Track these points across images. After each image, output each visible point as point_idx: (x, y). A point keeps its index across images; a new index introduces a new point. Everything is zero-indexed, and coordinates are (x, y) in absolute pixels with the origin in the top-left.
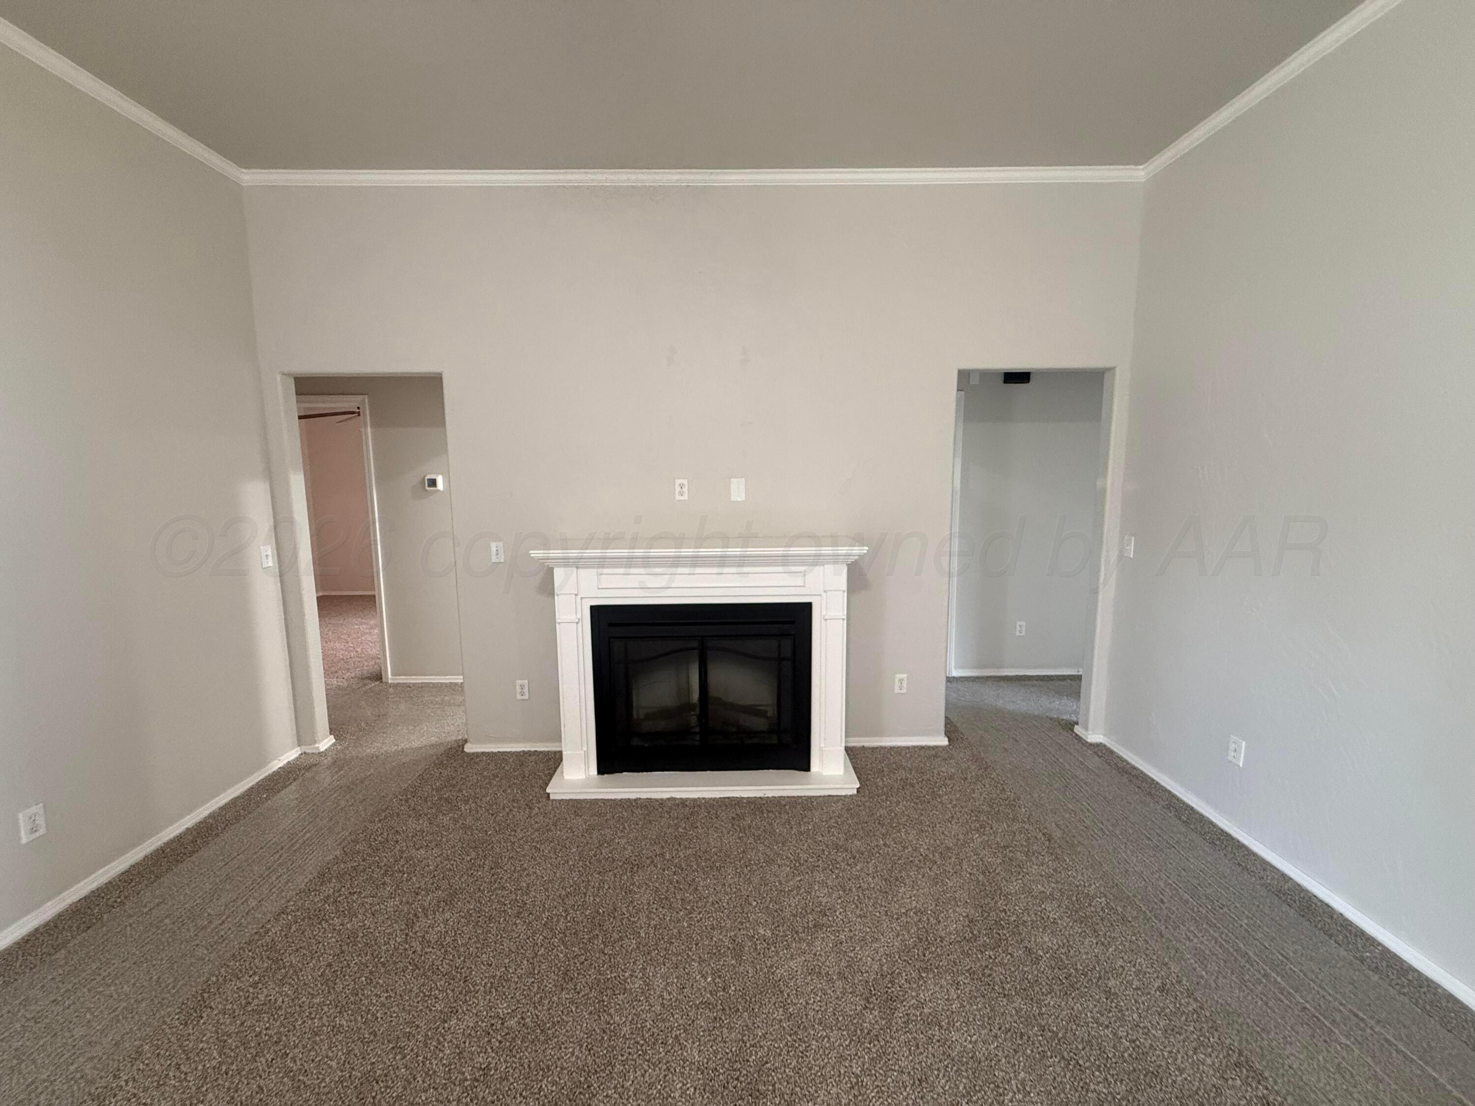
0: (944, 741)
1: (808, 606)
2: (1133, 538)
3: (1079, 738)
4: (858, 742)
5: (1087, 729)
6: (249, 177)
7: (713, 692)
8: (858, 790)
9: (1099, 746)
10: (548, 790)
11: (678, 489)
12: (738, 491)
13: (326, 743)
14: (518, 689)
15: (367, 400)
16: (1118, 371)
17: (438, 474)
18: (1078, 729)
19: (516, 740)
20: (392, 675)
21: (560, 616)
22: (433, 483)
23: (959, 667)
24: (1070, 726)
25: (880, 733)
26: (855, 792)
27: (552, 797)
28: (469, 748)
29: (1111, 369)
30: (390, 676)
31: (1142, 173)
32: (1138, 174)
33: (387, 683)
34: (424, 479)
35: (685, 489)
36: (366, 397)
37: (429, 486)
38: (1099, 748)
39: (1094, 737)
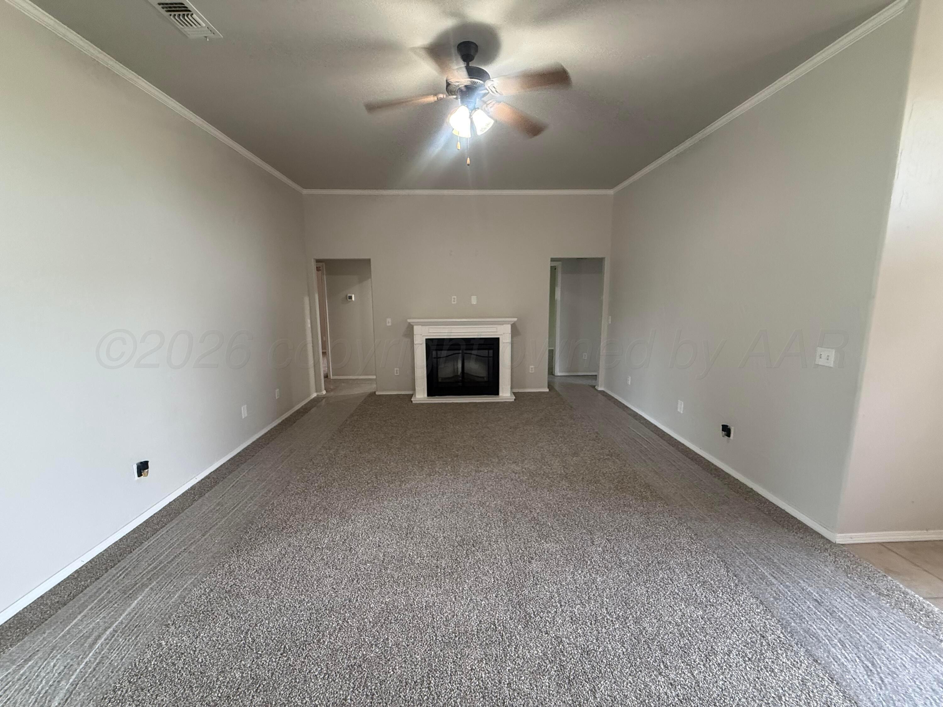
0: (547, 390)
1: (498, 339)
2: (610, 317)
3: (596, 389)
4: (516, 390)
5: (598, 386)
6: (305, 192)
7: (466, 371)
8: (515, 400)
9: (603, 392)
10: (412, 400)
11: (453, 300)
12: (474, 300)
13: (324, 392)
14: (395, 372)
15: (324, 265)
16: (606, 259)
17: (353, 294)
18: (596, 387)
19: (394, 390)
20: (333, 375)
21: (416, 342)
22: (350, 298)
23: (560, 372)
24: (594, 387)
25: (524, 387)
26: (513, 400)
27: (413, 402)
28: (377, 393)
29: (604, 258)
30: (332, 377)
31: (612, 192)
32: (611, 192)
33: (330, 378)
34: (347, 296)
35: (455, 300)
36: (324, 263)
37: (349, 299)
38: (603, 393)
39: (600, 389)
